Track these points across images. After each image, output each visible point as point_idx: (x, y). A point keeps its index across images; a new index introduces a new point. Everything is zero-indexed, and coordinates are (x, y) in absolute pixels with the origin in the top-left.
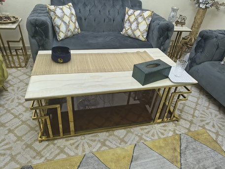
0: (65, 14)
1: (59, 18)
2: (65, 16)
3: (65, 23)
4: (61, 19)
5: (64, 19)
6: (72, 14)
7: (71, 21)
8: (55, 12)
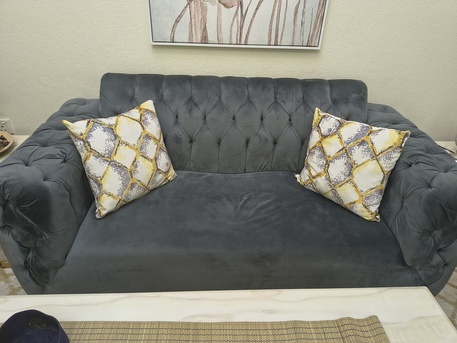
0: (120, 143)
1: (99, 156)
2: (122, 147)
3: (120, 168)
4: (108, 158)
5: (117, 158)
6: (148, 137)
7: (141, 160)
8: (86, 142)
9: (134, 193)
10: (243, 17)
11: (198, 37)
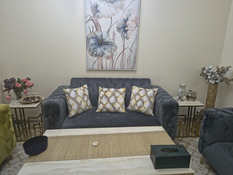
0: (78, 95)
1: (72, 98)
2: (78, 97)
3: (77, 103)
4: (74, 99)
5: (77, 100)
6: (85, 95)
7: (83, 101)
8: (69, 95)
9: (80, 111)
10: (113, 62)
11: (100, 67)
